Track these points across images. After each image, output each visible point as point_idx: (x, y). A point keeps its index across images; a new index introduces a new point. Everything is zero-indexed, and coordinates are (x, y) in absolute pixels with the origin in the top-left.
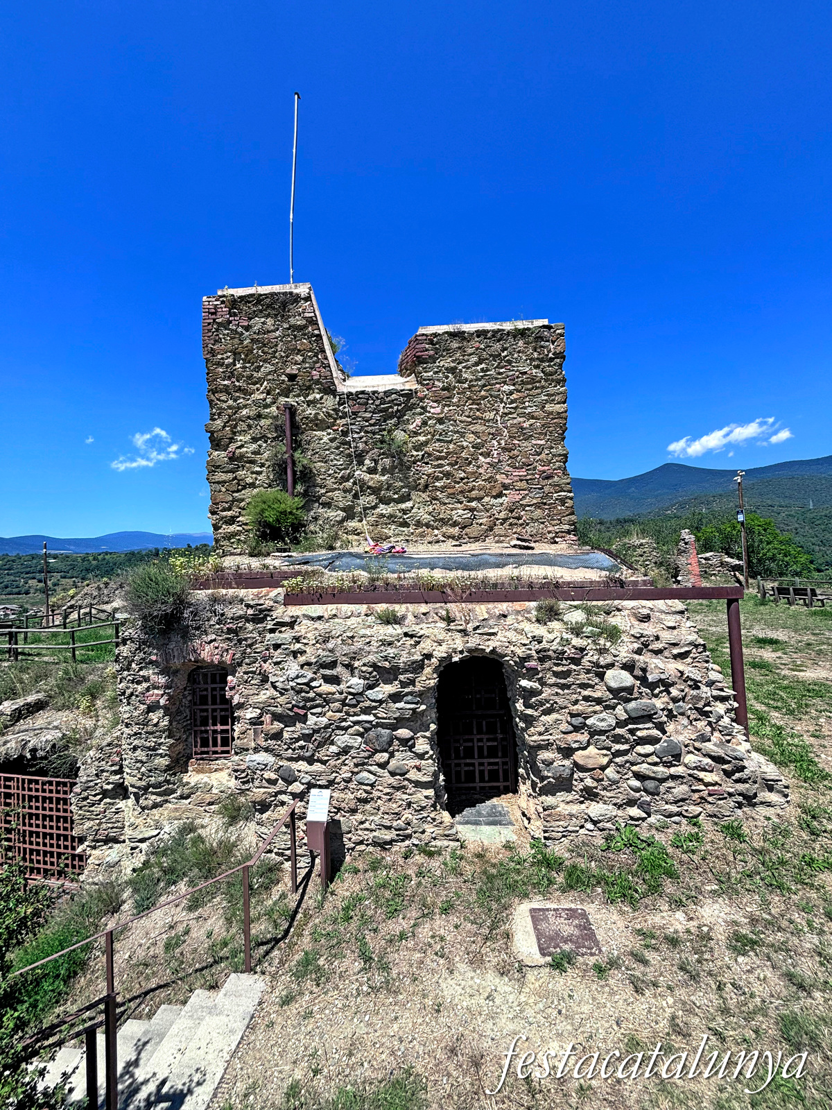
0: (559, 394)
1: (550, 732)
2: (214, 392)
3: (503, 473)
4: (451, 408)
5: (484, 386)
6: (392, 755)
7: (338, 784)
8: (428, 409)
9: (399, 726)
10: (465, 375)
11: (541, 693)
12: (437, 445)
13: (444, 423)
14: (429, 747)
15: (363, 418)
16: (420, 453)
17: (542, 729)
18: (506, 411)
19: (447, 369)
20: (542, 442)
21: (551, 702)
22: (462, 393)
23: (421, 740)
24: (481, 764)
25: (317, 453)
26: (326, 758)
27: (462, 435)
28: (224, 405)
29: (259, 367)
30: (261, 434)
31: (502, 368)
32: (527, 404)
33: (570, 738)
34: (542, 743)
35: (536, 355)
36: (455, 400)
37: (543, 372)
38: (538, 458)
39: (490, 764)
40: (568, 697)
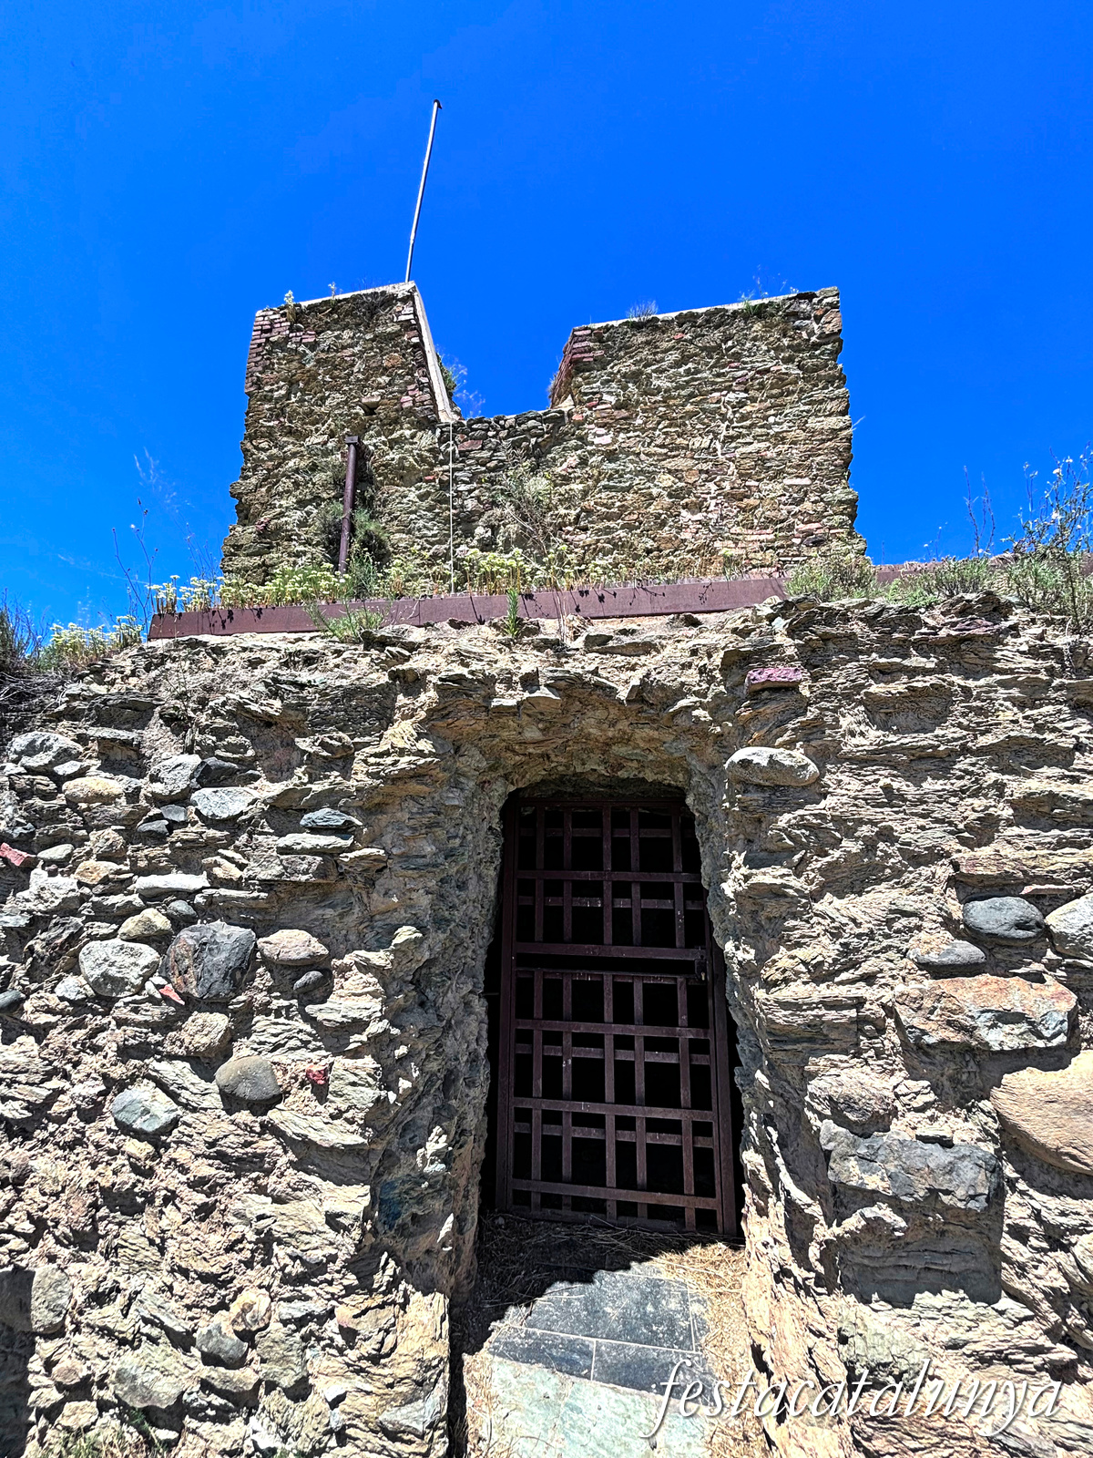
0: (832, 399)
1: (866, 968)
2: (251, 438)
3: (728, 538)
4: (631, 434)
5: (692, 395)
6: (241, 1026)
7: (60, 1120)
8: (590, 438)
9: (284, 917)
10: (656, 383)
11: (817, 791)
12: (603, 495)
13: (618, 459)
14: (376, 1005)
15: (478, 459)
16: (573, 513)
17: (826, 950)
18: (731, 432)
19: (624, 376)
20: (806, 481)
21: (865, 830)
22: (651, 409)
23: (356, 980)
24: (625, 1123)
25: (396, 518)
26: (44, 1018)
27: (651, 477)
28: (263, 456)
29: (323, 399)
30: (311, 493)
31: (724, 367)
32: (772, 420)
33: (975, 995)
34: (831, 1015)
35: (786, 342)
36: (639, 421)
37: (799, 367)
38: (797, 509)
39: (653, 1125)
40: (942, 811)
